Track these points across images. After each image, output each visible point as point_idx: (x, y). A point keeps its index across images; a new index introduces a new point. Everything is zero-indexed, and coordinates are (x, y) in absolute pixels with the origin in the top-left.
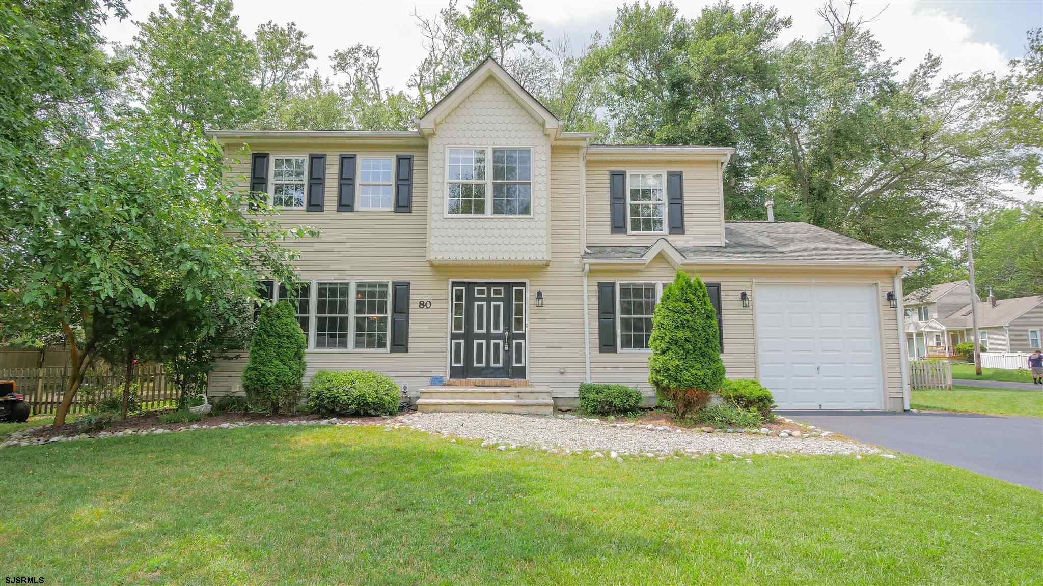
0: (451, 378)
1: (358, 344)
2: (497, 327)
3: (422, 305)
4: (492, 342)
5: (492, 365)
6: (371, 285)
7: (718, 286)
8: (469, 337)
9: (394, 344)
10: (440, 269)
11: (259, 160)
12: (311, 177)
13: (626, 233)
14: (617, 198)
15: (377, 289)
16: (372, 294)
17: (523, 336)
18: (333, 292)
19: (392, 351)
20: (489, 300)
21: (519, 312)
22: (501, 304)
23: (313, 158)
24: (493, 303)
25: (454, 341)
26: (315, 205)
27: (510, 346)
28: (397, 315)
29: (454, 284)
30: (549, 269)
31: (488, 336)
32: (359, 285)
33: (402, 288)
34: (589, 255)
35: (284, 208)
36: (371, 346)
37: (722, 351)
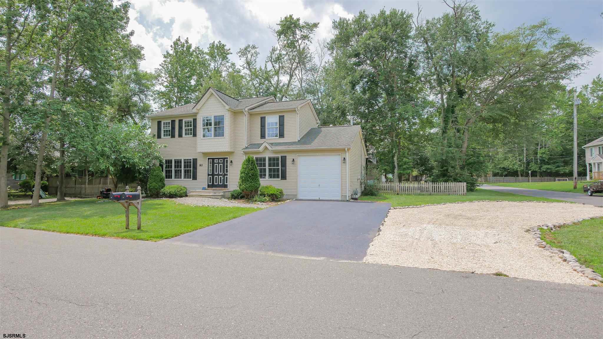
0: (208, 187)
1: (185, 178)
2: (221, 172)
3: (200, 165)
4: (220, 176)
5: (220, 184)
6: (187, 160)
7: (286, 157)
8: (213, 175)
9: (193, 177)
10: (205, 154)
11: (159, 123)
12: (172, 127)
13: (265, 138)
14: (263, 126)
15: (189, 161)
16: (188, 162)
17: (227, 175)
18: (178, 162)
19: (193, 179)
20: (219, 163)
21: (227, 167)
22: (222, 164)
23: (172, 121)
24: (220, 164)
25: (209, 176)
26: (173, 136)
27: (224, 178)
28: (194, 169)
29: (209, 159)
30: (235, 153)
31: (218, 175)
32: (184, 160)
33: (195, 160)
34: (247, 148)
35: (166, 137)
36: (188, 178)
37: (286, 179)
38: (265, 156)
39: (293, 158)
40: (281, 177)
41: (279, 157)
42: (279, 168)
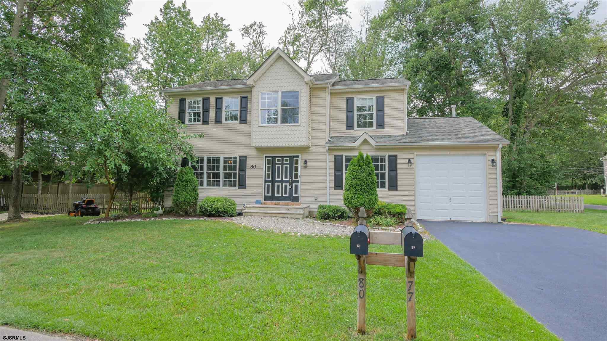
0: (265, 200)
1: (225, 185)
2: (286, 177)
3: (252, 167)
4: (284, 184)
5: (284, 195)
6: (230, 158)
7: (396, 156)
8: (273, 182)
9: (239, 185)
10: (260, 150)
11: (182, 102)
12: (203, 109)
13: (353, 129)
14: (349, 111)
15: (232, 160)
16: (230, 162)
17: (298, 182)
18: (214, 161)
19: (239, 188)
20: (282, 164)
21: (297, 170)
22: (288, 166)
23: (204, 99)
24: (284, 166)
25: (266, 184)
26: (206, 122)
27: (292, 187)
28: (241, 172)
29: (266, 157)
30: (310, 149)
31: (282, 182)
32: (225, 158)
33: (243, 160)
34: (330, 142)
35: (192, 123)
36: (230, 185)
37: (397, 190)
39: (409, 158)
40: (389, 187)
41: (385, 156)
42: (385, 173)
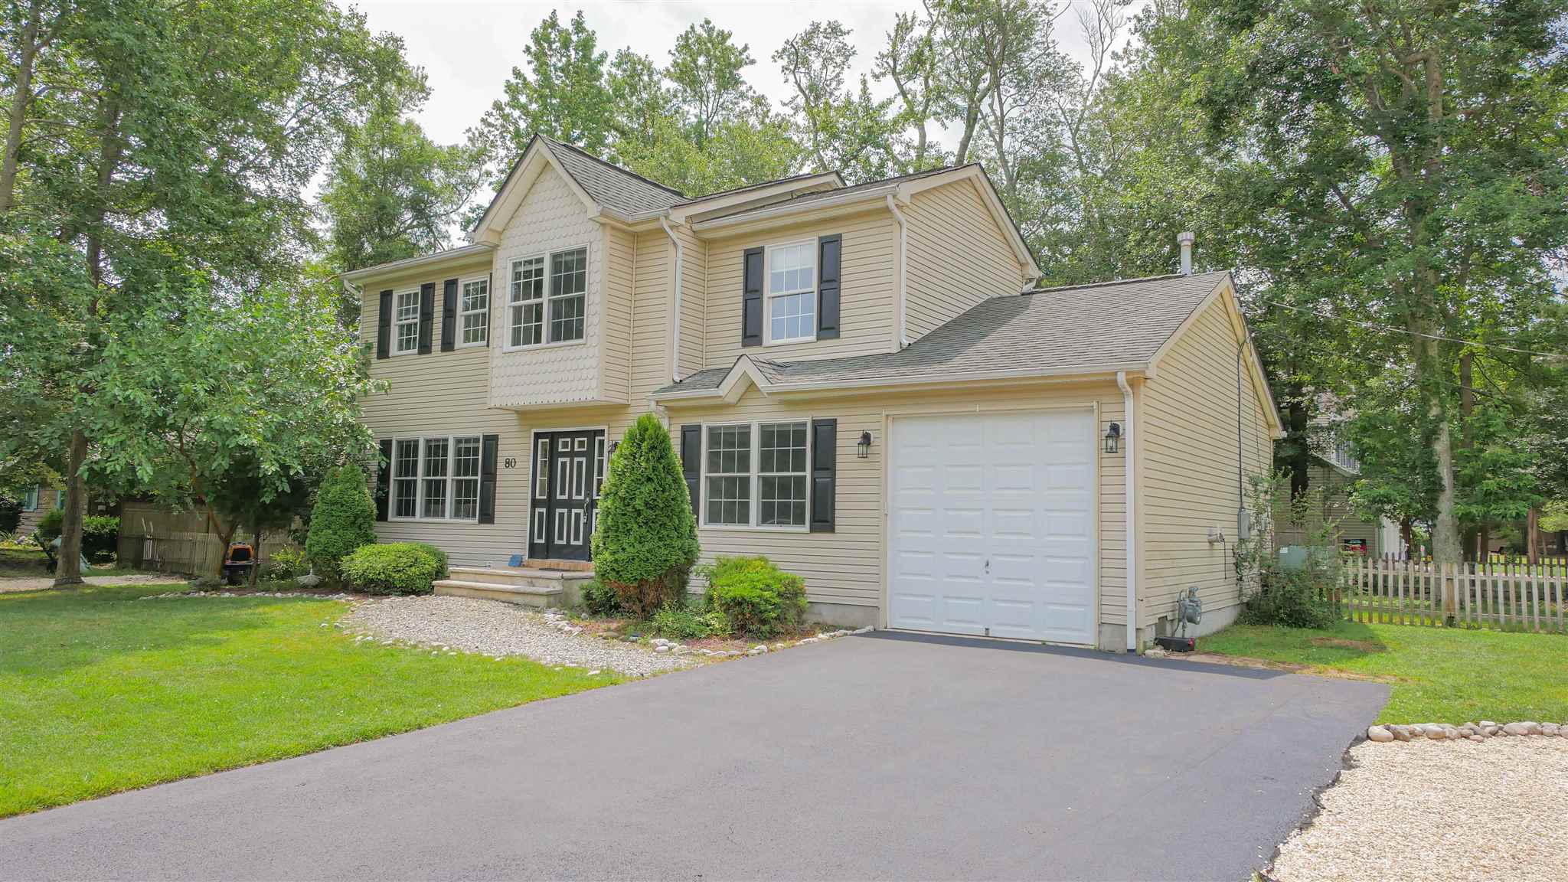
0: (531, 557)
1: (457, 514)
2: (579, 493)
3: (509, 463)
4: (574, 511)
5: (573, 543)
6: (467, 440)
7: (833, 423)
8: (551, 504)
9: (482, 513)
10: (525, 415)
11: (385, 300)
12: (422, 314)
13: (759, 342)
14: (752, 291)
15: (471, 445)
16: (467, 450)
18: (437, 447)
19: (480, 522)
20: (572, 454)
21: (601, 471)
22: (584, 460)
23: (424, 288)
24: (576, 460)
25: (538, 510)
26: (425, 346)
27: (590, 518)
28: (486, 477)
29: (538, 436)
30: (630, 410)
31: (569, 504)
32: (458, 441)
33: (491, 441)
34: (678, 385)
35: (405, 352)
36: (467, 516)
37: (831, 530)
38: (745, 423)
39: (867, 428)
40: (814, 520)
41: (805, 424)
42: (805, 477)
